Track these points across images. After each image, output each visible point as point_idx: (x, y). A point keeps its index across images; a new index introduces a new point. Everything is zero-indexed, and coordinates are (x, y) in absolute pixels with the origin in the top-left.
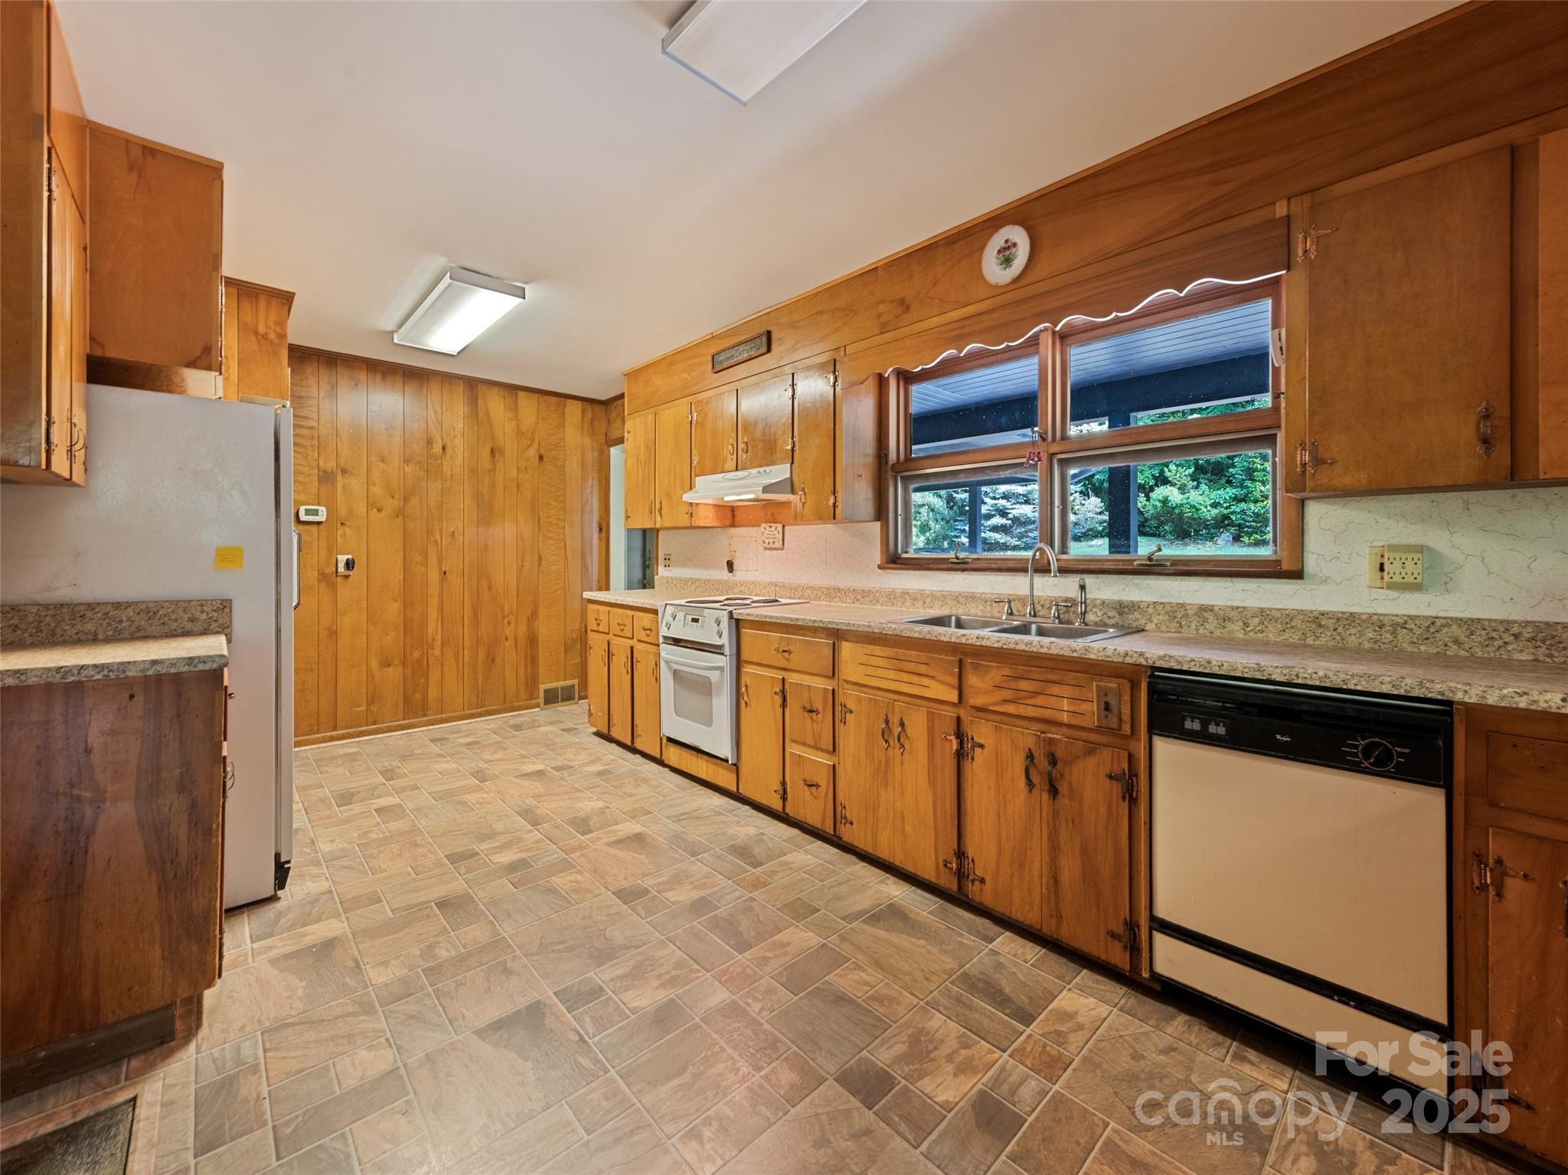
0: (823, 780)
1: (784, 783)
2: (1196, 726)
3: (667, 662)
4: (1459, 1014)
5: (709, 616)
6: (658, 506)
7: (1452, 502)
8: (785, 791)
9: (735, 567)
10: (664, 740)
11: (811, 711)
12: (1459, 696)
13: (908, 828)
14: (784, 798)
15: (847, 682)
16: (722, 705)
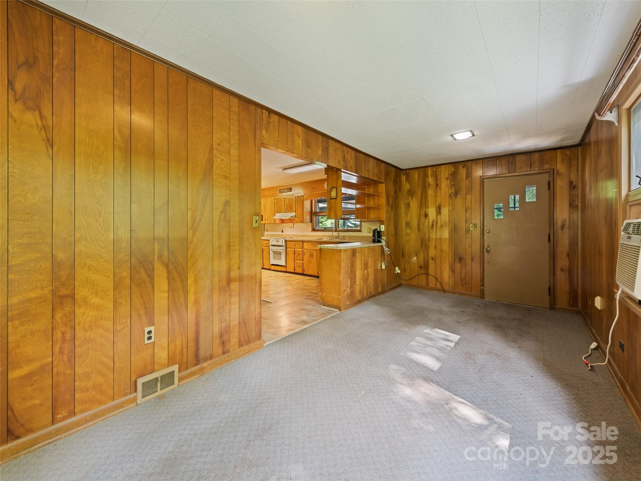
0: (301, 265)
1: (295, 267)
3: (271, 249)
5: (280, 240)
6: (267, 219)
8: (295, 269)
9: (283, 231)
10: (271, 265)
11: (299, 254)
13: (314, 269)
14: (295, 270)
15: (305, 249)
16: (283, 256)
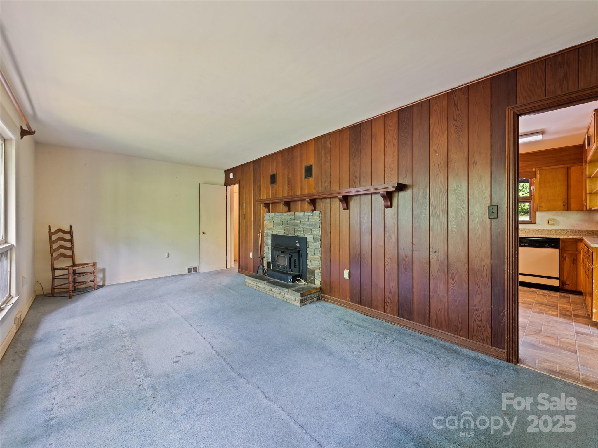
2: (523, 244)
4: (560, 276)
7: (559, 213)
12: (560, 237)
